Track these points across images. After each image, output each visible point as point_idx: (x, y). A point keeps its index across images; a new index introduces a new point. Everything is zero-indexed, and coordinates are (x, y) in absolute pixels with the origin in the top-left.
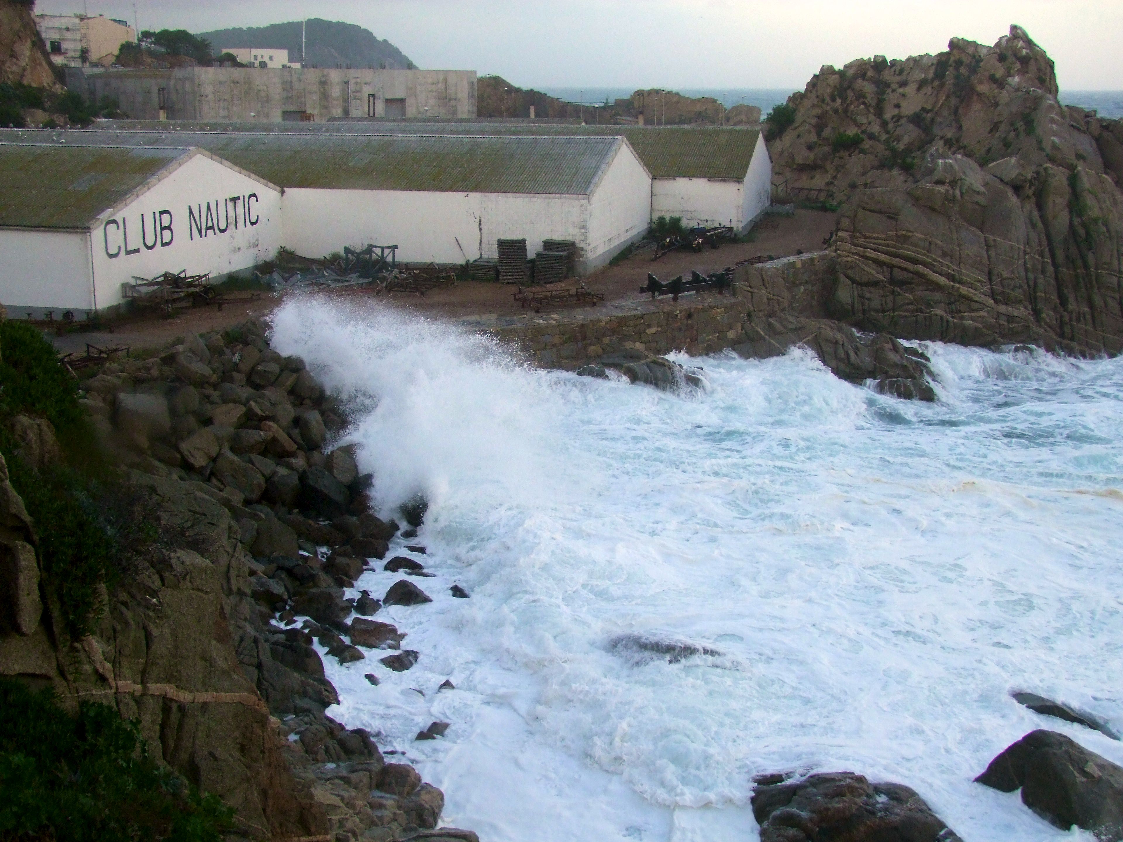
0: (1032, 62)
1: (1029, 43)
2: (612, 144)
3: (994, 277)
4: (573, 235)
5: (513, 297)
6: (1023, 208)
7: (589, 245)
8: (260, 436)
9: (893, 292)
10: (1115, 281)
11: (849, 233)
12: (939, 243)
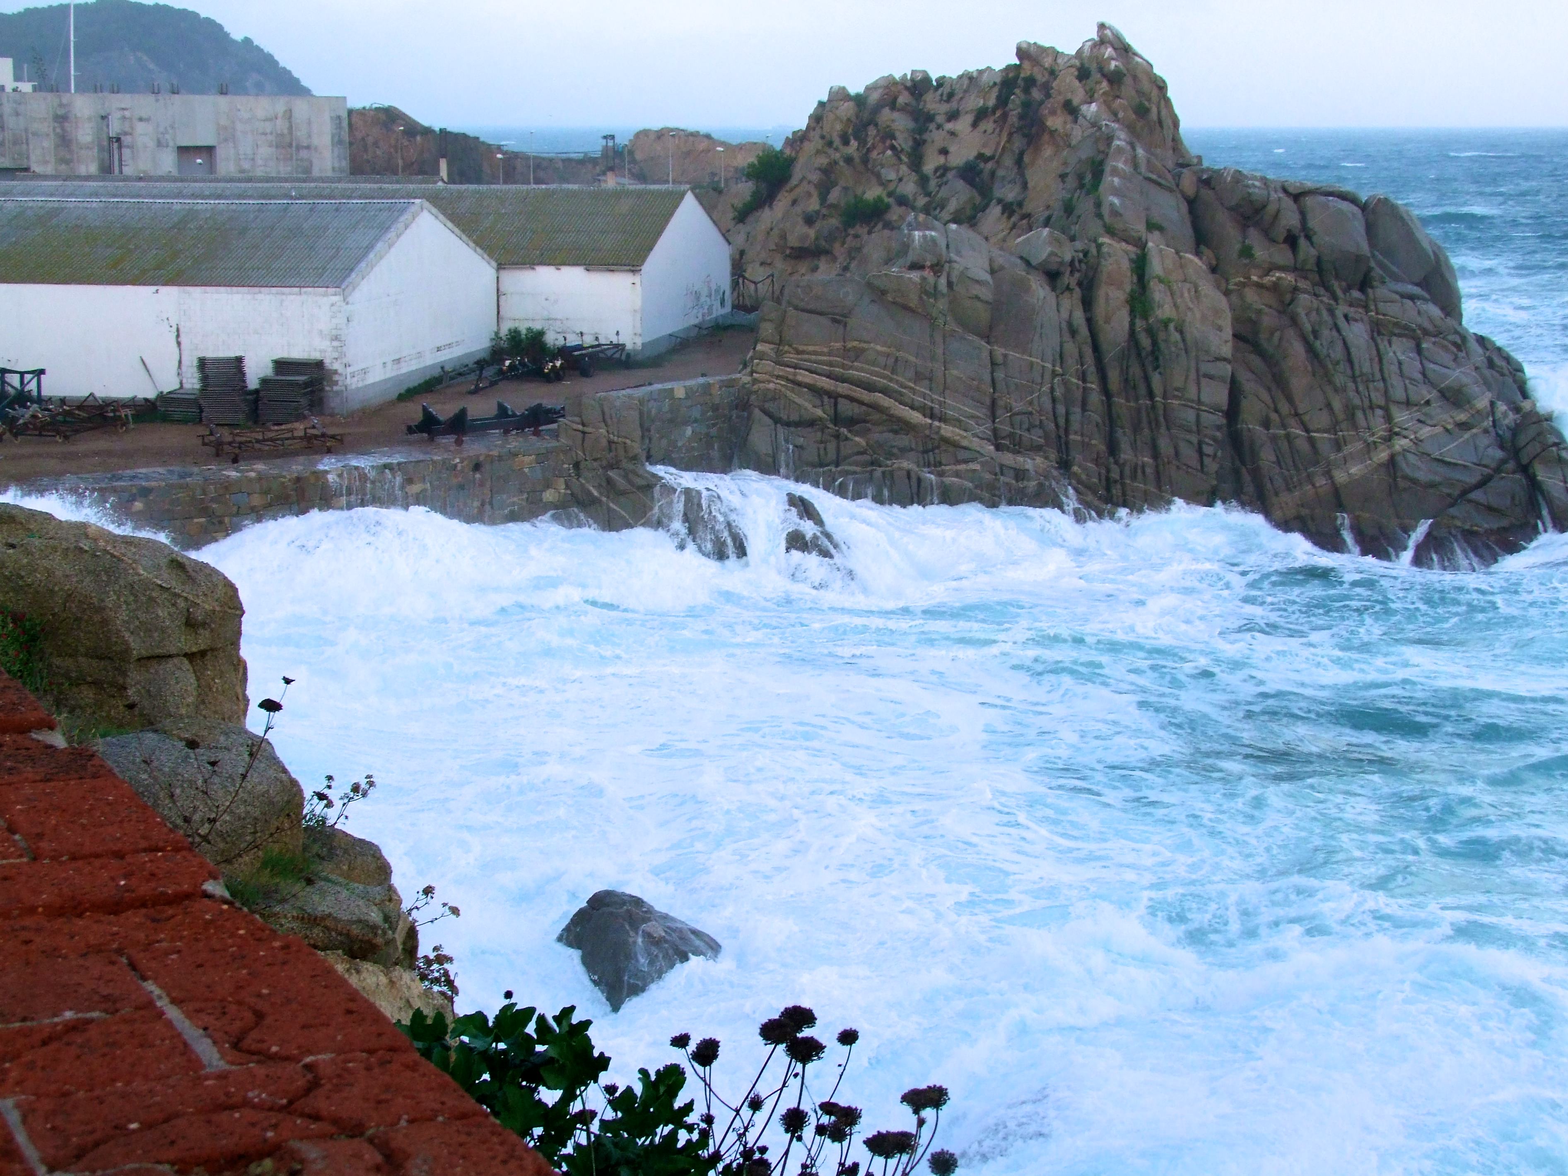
0: (1128, 80)
1: (1124, 50)
2: (402, 211)
3: (999, 412)
4: (321, 351)
5: (200, 441)
6: (1058, 306)
7: (350, 366)
9: (837, 436)
10: (1190, 416)
11: (772, 346)
12: (912, 359)
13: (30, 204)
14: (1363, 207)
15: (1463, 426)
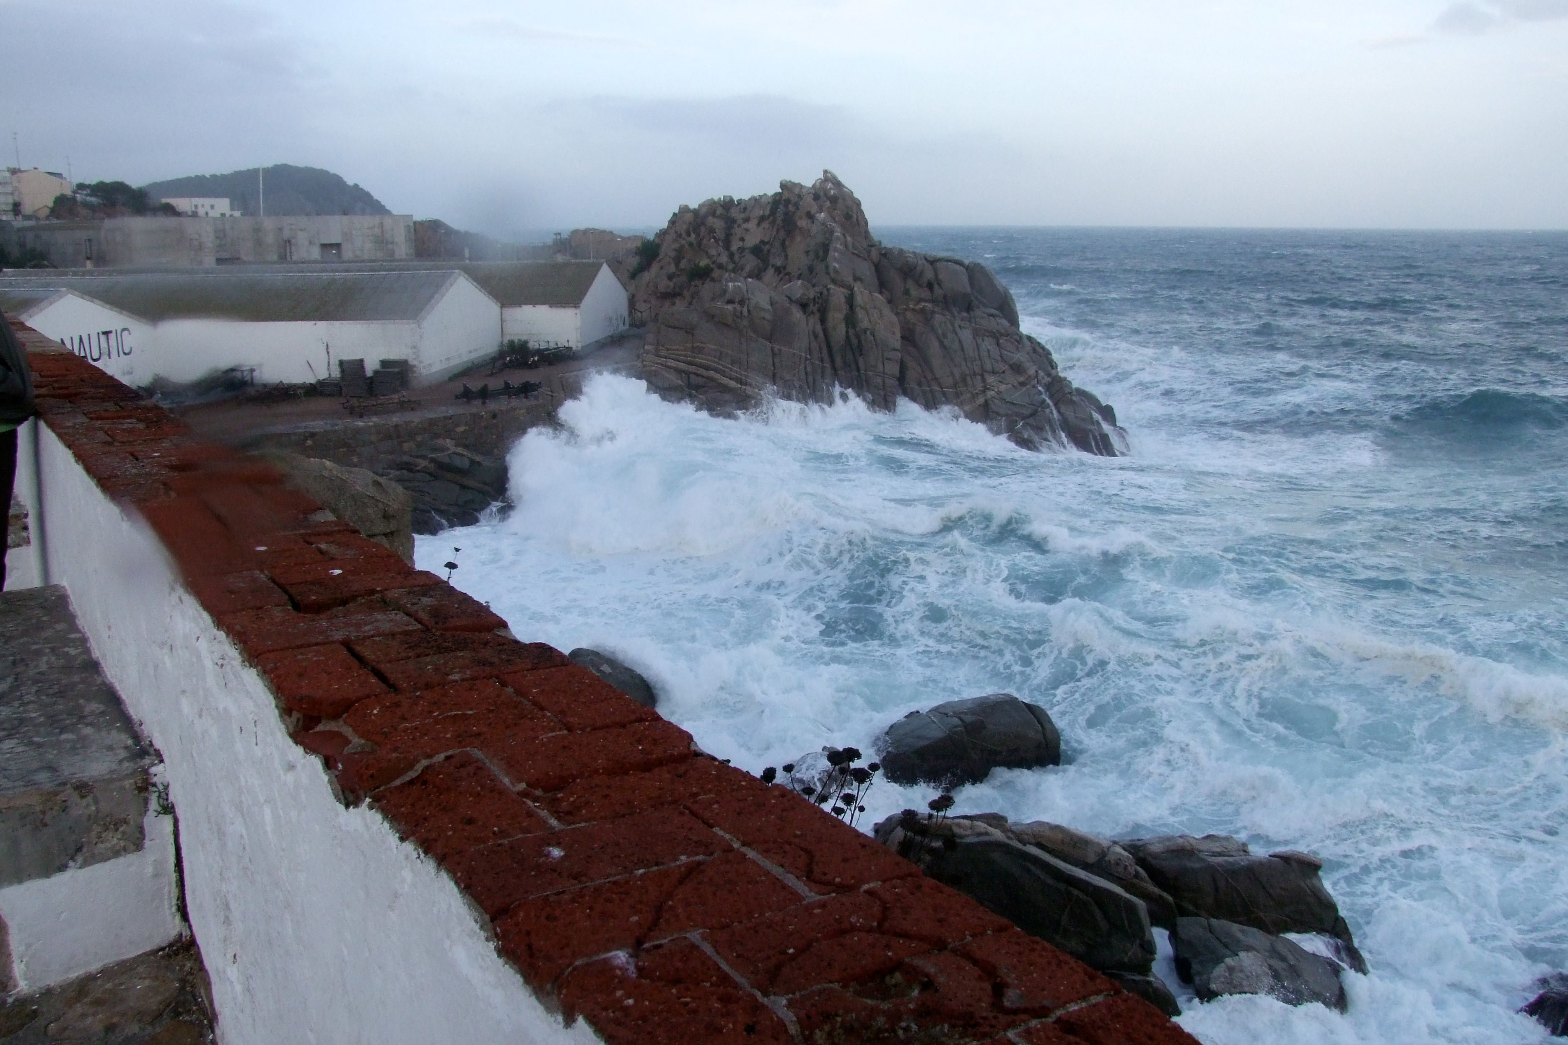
0: (840, 201)
1: (838, 184)
2: (449, 277)
4: (406, 355)
5: (342, 407)
6: (807, 323)
7: (422, 363)
10: (879, 380)
12: (730, 352)
13: (243, 278)
14: (967, 268)
15: (1022, 384)
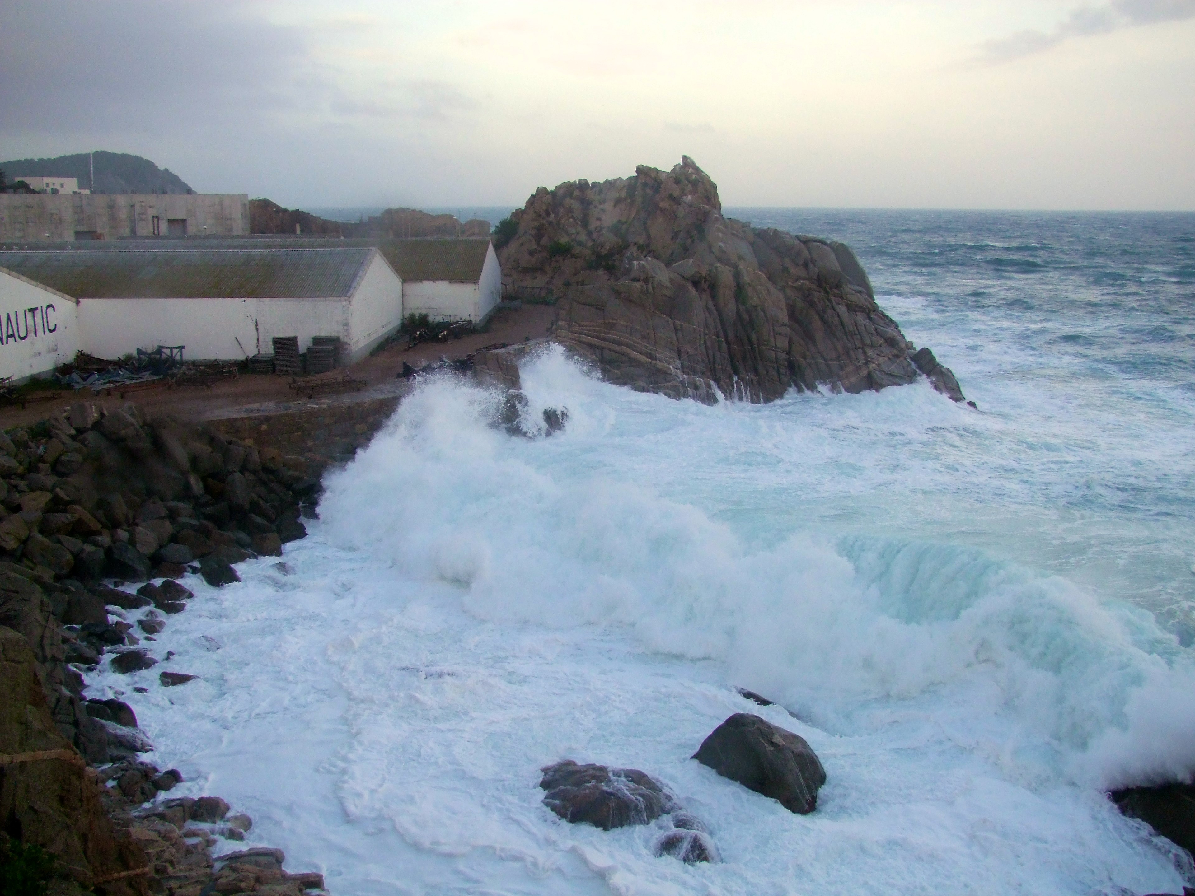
0: (700, 184)
1: (697, 170)
2: (367, 254)
3: (682, 354)
4: (337, 332)
5: (288, 386)
6: (701, 299)
7: (351, 339)
8: (67, 518)
10: (773, 354)
11: (566, 323)
12: (638, 327)
13: (159, 253)
14: (832, 247)
